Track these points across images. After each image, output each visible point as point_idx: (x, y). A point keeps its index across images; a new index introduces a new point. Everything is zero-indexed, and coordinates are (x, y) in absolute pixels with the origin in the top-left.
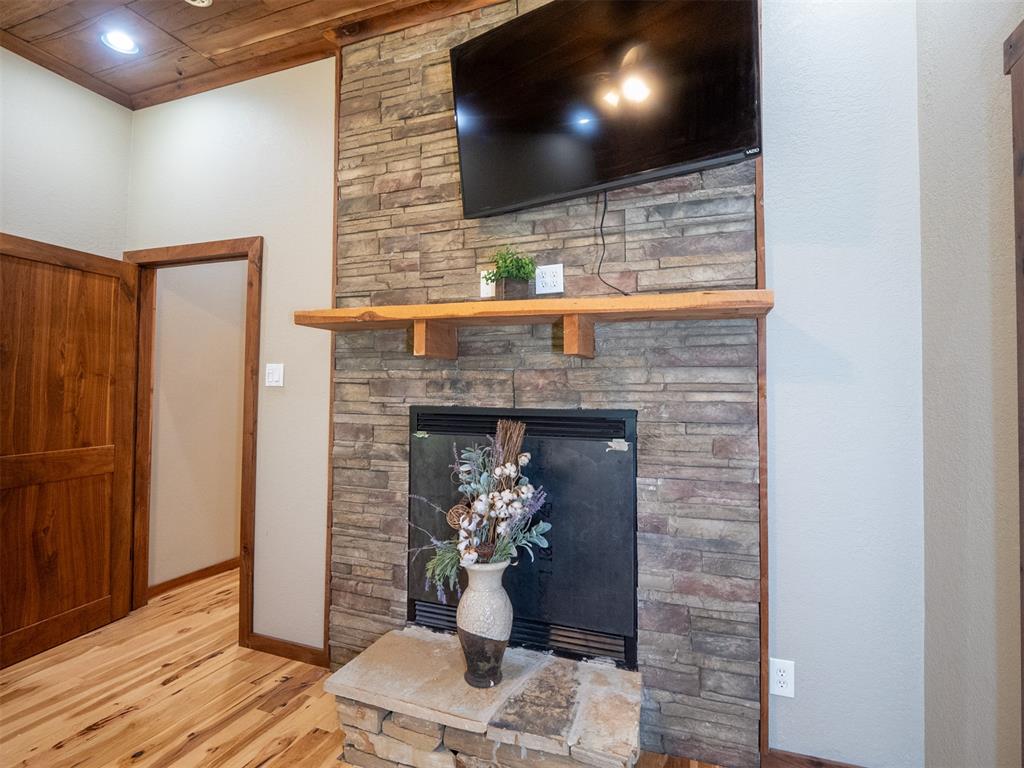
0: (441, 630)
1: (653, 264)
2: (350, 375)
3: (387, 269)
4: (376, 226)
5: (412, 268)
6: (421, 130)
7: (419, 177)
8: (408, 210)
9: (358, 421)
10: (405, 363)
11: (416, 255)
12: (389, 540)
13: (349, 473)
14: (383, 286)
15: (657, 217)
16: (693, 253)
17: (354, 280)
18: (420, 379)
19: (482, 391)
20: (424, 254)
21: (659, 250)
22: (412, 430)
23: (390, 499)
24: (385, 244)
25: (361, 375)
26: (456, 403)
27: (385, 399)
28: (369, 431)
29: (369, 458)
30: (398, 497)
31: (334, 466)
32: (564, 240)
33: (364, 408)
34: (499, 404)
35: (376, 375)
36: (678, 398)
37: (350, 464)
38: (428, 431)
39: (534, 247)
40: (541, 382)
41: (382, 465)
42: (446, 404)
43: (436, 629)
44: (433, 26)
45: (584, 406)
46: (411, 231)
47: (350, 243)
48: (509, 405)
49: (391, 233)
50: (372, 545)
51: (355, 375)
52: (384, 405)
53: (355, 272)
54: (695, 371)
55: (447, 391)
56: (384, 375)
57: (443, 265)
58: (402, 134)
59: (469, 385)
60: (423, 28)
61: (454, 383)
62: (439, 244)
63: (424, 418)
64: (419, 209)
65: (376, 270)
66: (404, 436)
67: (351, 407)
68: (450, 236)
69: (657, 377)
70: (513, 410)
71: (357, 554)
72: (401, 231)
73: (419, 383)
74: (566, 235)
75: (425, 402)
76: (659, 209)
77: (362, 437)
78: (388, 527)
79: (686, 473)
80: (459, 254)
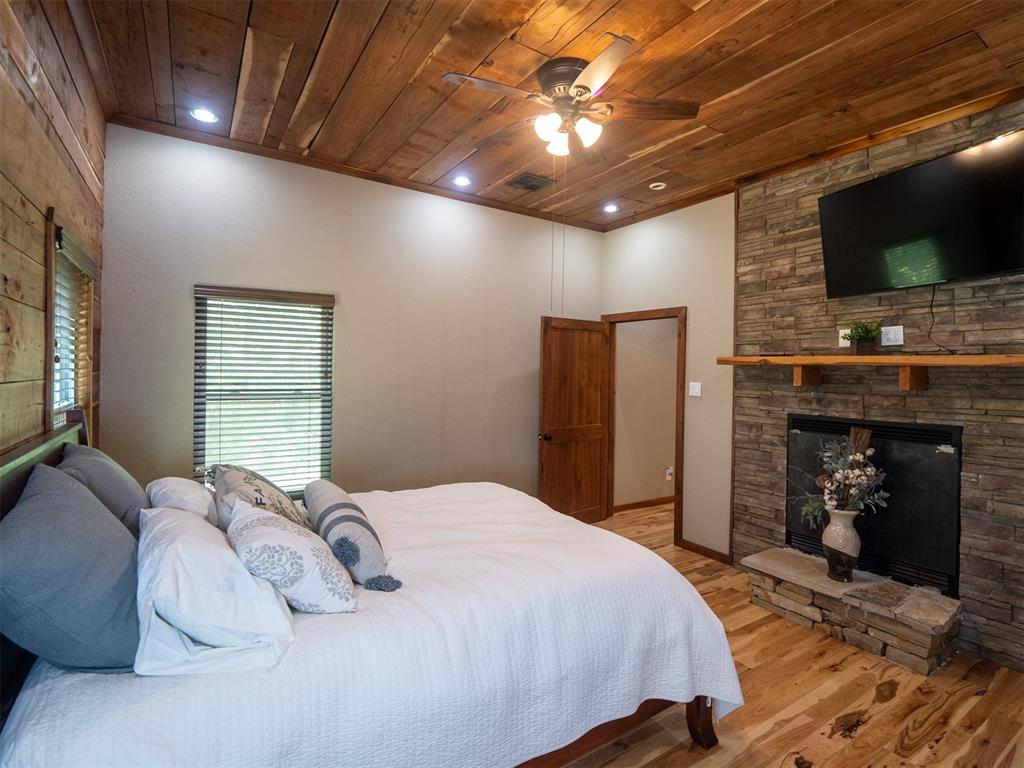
0: (810, 553)
1: (978, 327)
2: (746, 392)
3: (771, 327)
4: (763, 300)
5: (789, 327)
6: (796, 238)
7: (793, 269)
8: (787, 290)
9: (752, 420)
10: (784, 386)
11: (792, 319)
12: (773, 494)
13: (746, 451)
14: (769, 338)
15: (982, 294)
16: (1012, 320)
17: (748, 334)
18: (795, 397)
19: (840, 407)
20: (798, 318)
21: (983, 317)
22: (789, 429)
23: (773, 469)
24: (771, 312)
25: (754, 392)
26: (821, 413)
27: (770, 408)
28: (760, 427)
29: (760, 443)
30: (780, 468)
31: (735, 447)
32: (904, 310)
33: (755, 413)
34: (853, 416)
35: (764, 393)
36: (999, 420)
37: (745, 445)
38: (801, 430)
39: (880, 314)
40: (886, 403)
41: (768, 448)
42: (814, 414)
43: (805, 552)
44: (804, 170)
45: (918, 421)
46: (788, 304)
47: (746, 311)
48: (860, 417)
49: (774, 305)
50: (761, 496)
51: (750, 392)
52: (769, 412)
53: (749, 329)
54: (1012, 403)
55: (814, 406)
56: (769, 393)
57: (811, 326)
58: (781, 242)
59: (830, 403)
60: (797, 172)
61: (819, 401)
62: (808, 312)
63: (795, 421)
64: (794, 289)
65: (764, 328)
66: (783, 432)
67: (747, 411)
68: (816, 307)
69: (980, 405)
70: (863, 420)
71: (751, 500)
72: (781, 304)
73: (794, 399)
74: (906, 306)
75: (798, 411)
76: (983, 288)
77: (754, 430)
78: (772, 486)
79: (1003, 472)
80: (822, 318)
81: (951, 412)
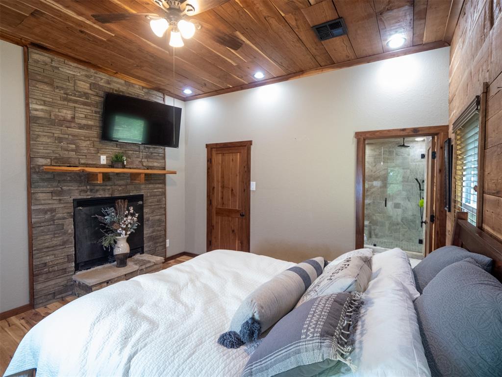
0: (90, 268)
1: (146, 160)
2: (41, 189)
3: (60, 149)
4: (54, 131)
5: (72, 150)
6: (76, 102)
7: (74, 118)
8: (69, 129)
9: (47, 207)
10: (70, 184)
11: (74, 146)
12: (65, 248)
13: (42, 228)
14: (57, 155)
15: (146, 149)
16: (154, 159)
17: (41, 151)
18: (77, 189)
19: (102, 192)
20: (77, 147)
21: (147, 157)
22: (74, 208)
23: (65, 233)
24: (60, 140)
25: (47, 189)
26: (92, 197)
27: (61, 198)
28: (52, 210)
29: (54, 220)
30: (70, 231)
31: (31, 226)
32: (126, 151)
33: (50, 202)
34: (107, 196)
35: (56, 189)
36: (151, 191)
37: (42, 224)
38: (82, 207)
39: (117, 151)
40: (120, 189)
41: (60, 222)
42: (88, 197)
43: (87, 269)
44: (79, 66)
45: (131, 194)
46: (70, 137)
47: (38, 135)
48: (110, 196)
49: (61, 136)
50: (56, 252)
51: (44, 189)
52: (60, 200)
53: (42, 148)
54: (154, 185)
55: (89, 193)
56: (59, 189)
57: (85, 151)
58: (65, 99)
59: (97, 191)
60: (75, 65)
61: (91, 190)
62: (84, 144)
63: (79, 203)
64: (74, 130)
65: (54, 149)
66: (72, 210)
67: (43, 202)
68: (88, 142)
69: (147, 186)
70: (111, 197)
71: (48, 258)
72: (67, 136)
73: (76, 191)
74: (127, 149)
75: (79, 197)
76: (147, 147)
77: (49, 213)
78: (64, 243)
79: (153, 207)
80: (91, 149)
81: (140, 189)
